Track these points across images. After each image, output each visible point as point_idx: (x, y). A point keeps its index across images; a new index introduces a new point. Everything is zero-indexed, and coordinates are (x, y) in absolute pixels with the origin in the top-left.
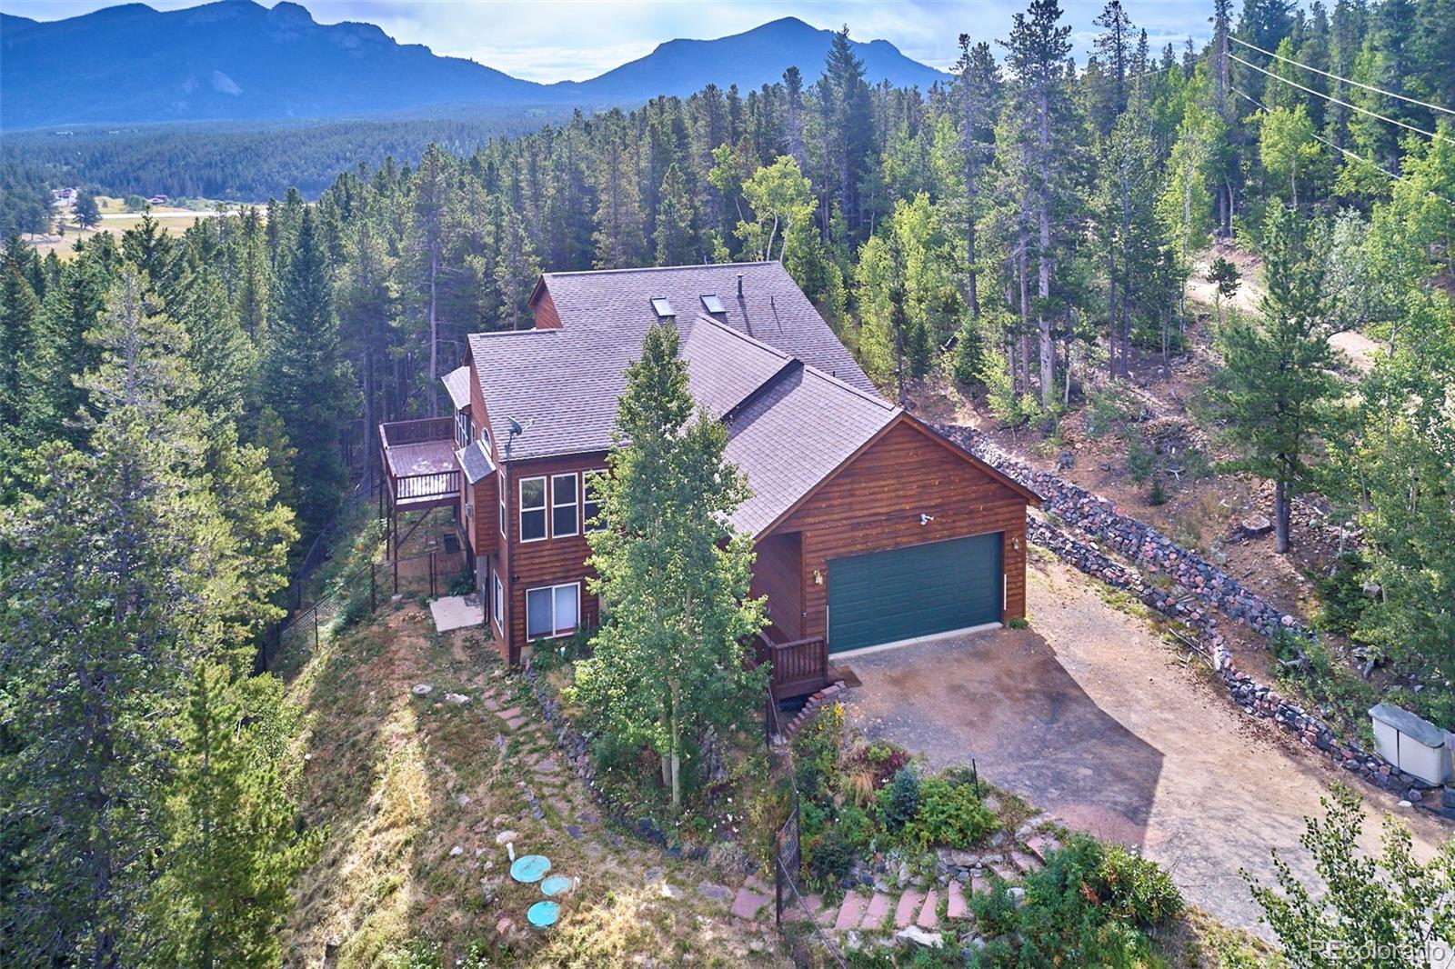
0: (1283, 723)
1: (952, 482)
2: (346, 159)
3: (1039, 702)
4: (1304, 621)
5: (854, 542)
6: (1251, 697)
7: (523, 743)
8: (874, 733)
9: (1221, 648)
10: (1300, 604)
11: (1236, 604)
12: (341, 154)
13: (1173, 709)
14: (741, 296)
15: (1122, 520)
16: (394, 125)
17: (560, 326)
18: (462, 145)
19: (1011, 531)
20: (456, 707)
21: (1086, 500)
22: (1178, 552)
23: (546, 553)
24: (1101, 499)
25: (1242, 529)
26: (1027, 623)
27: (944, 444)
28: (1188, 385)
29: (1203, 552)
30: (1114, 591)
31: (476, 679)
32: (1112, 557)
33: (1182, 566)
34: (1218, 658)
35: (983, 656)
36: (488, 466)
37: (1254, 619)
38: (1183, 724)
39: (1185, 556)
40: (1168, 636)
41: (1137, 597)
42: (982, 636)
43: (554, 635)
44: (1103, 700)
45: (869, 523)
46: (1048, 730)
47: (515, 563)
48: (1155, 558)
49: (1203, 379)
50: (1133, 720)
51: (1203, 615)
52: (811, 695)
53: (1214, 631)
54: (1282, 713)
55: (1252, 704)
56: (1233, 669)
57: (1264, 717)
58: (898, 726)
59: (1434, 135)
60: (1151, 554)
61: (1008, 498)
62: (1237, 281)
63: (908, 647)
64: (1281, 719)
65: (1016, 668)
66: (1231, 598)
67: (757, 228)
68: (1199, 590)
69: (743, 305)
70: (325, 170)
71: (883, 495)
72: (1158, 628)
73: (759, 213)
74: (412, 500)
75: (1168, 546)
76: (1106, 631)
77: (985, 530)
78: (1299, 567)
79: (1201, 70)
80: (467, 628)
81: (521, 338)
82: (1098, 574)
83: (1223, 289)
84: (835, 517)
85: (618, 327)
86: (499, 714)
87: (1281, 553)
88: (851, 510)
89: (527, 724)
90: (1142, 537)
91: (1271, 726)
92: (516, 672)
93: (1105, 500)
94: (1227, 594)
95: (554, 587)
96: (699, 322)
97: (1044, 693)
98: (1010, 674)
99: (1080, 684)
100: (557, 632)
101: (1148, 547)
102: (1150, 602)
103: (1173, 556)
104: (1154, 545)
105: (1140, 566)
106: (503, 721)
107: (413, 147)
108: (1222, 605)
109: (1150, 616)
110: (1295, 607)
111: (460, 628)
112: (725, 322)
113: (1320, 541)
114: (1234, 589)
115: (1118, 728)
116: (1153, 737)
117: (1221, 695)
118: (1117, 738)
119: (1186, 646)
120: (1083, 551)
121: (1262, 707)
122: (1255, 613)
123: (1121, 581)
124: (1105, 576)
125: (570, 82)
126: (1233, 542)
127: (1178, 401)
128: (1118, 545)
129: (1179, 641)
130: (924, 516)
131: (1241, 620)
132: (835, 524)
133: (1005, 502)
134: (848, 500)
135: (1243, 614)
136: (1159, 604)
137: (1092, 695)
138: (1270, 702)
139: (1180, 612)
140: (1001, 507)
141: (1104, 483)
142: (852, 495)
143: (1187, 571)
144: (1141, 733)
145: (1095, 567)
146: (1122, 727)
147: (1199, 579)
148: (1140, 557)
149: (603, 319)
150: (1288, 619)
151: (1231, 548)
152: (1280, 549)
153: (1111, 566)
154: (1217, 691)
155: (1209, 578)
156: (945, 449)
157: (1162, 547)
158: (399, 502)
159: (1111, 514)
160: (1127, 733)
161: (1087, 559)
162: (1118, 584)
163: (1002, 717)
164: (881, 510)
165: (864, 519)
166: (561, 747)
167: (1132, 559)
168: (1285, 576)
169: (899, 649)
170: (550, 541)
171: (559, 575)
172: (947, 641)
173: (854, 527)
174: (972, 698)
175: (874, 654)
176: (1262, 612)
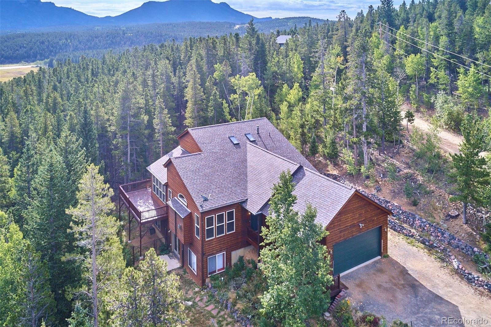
0: (487, 289)
1: (368, 211)
2: (24, 47)
3: (408, 289)
4: (481, 249)
5: (341, 237)
6: (473, 280)
7: (222, 321)
8: (362, 309)
9: (455, 260)
10: (477, 243)
11: (455, 244)
12: (22, 45)
13: (450, 287)
14: (258, 133)
15: (405, 212)
16: (43, 34)
17: (200, 151)
18: (71, 41)
19: (383, 225)
20: (189, 307)
21: (390, 204)
22: (429, 224)
23: (214, 243)
24: (396, 204)
25: (449, 215)
26: (388, 255)
27: (367, 199)
28: (407, 157)
29: (438, 224)
30: (408, 239)
31: (189, 292)
32: (405, 225)
33: (432, 229)
34: (455, 264)
35: (381, 271)
36: (187, 210)
37: (463, 249)
38: (457, 293)
39: (432, 226)
40: (434, 256)
41: (418, 240)
42: (376, 262)
43: (217, 272)
44: (428, 286)
45: (345, 230)
46: (417, 300)
47: (204, 248)
48: (420, 226)
49: (411, 154)
50: (441, 292)
51: (444, 248)
52: (336, 296)
53: (450, 254)
54: (486, 285)
55: (474, 282)
56: (464, 269)
57: (479, 287)
58: (369, 305)
59: (470, 69)
60: (419, 224)
61: (383, 214)
62: (413, 118)
63: (356, 270)
64: (486, 287)
65: (394, 275)
66: (453, 241)
67: (237, 96)
68: (440, 238)
69: (260, 137)
70: (15, 51)
71: (349, 219)
72: (431, 254)
73: (237, 91)
74: (147, 220)
75: (425, 222)
76: (415, 256)
77: (377, 226)
78: (473, 229)
79: (375, 35)
80: (175, 269)
81: (189, 157)
82: (401, 232)
83: (409, 121)
84: (335, 229)
85: (221, 150)
86: (206, 308)
87: (465, 224)
88: (340, 226)
89: (219, 312)
90: (414, 218)
91: (483, 290)
92: (205, 289)
93: (397, 205)
94: (450, 240)
95: (217, 255)
96: (248, 145)
97: (407, 285)
98: (393, 278)
99: (417, 279)
100: (219, 270)
101: (417, 222)
102: (423, 243)
103: (428, 226)
104: (420, 221)
105: (415, 228)
106: (209, 312)
107: (51, 43)
108: (449, 243)
109: (426, 248)
110: (476, 244)
111: (173, 270)
112: (257, 144)
113: (476, 219)
114: (453, 238)
115: (437, 297)
116: (450, 299)
117: (462, 279)
118: (440, 301)
119: (443, 260)
120: (393, 223)
121: (478, 283)
122: (463, 247)
123: (410, 234)
124: (403, 233)
125: (109, 16)
126: (447, 220)
127: (407, 164)
128: (405, 221)
129: (439, 258)
130: (360, 224)
131: (458, 249)
132: (335, 232)
133: (382, 215)
134: (339, 223)
135: (458, 247)
136: (427, 243)
137: (422, 283)
138: (481, 282)
139: (436, 246)
140: (381, 217)
141: (394, 197)
142: (340, 221)
143: (434, 231)
144: (446, 298)
145: (399, 229)
146: (438, 296)
147: (439, 234)
148: (415, 225)
149: (215, 146)
150: (476, 249)
151: (448, 222)
152: (465, 223)
153: (405, 229)
154: (460, 277)
155: (443, 234)
156: (366, 200)
157: (423, 222)
158: (142, 221)
159: (400, 210)
160: (441, 299)
161: (395, 226)
162: (410, 236)
163: (400, 297)
164: (348, 225)
165: (344, 229)
166: (238, 321)
167: (412, 226)
168: (469, 233)
169: (354, 271)
170: (216, 238)
171: (218, 250)
172: (367, 266)
173: (341, 232)
174: (386, 289)
175: (347, 275)
176: (466, 247)
